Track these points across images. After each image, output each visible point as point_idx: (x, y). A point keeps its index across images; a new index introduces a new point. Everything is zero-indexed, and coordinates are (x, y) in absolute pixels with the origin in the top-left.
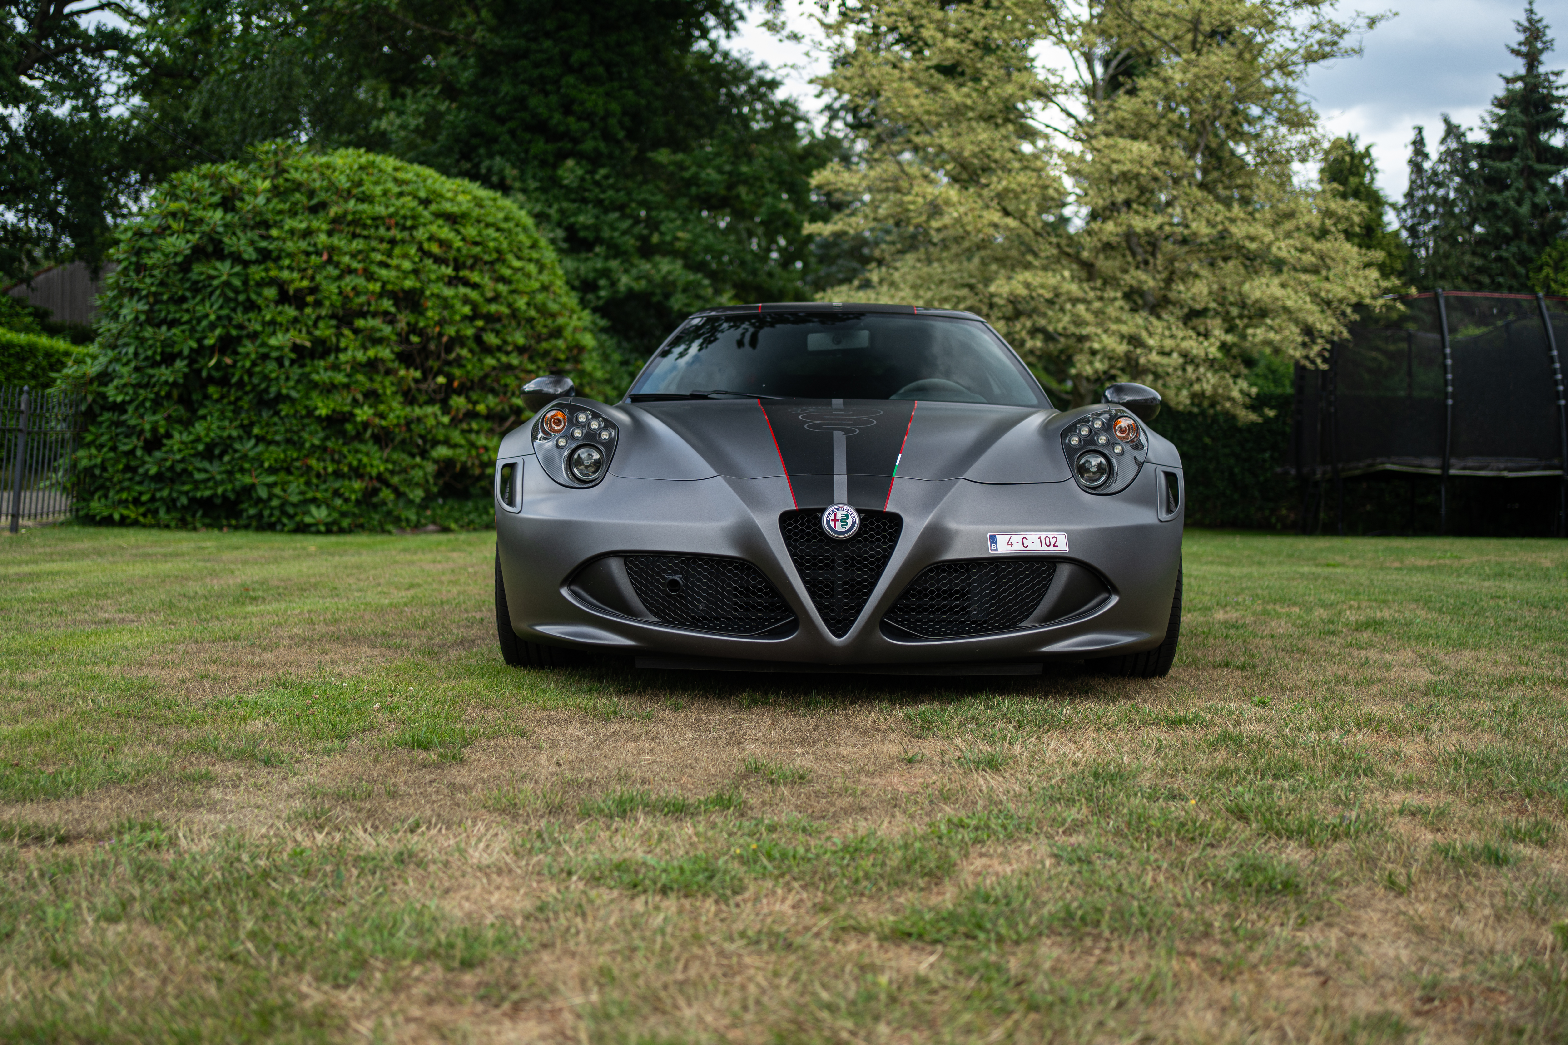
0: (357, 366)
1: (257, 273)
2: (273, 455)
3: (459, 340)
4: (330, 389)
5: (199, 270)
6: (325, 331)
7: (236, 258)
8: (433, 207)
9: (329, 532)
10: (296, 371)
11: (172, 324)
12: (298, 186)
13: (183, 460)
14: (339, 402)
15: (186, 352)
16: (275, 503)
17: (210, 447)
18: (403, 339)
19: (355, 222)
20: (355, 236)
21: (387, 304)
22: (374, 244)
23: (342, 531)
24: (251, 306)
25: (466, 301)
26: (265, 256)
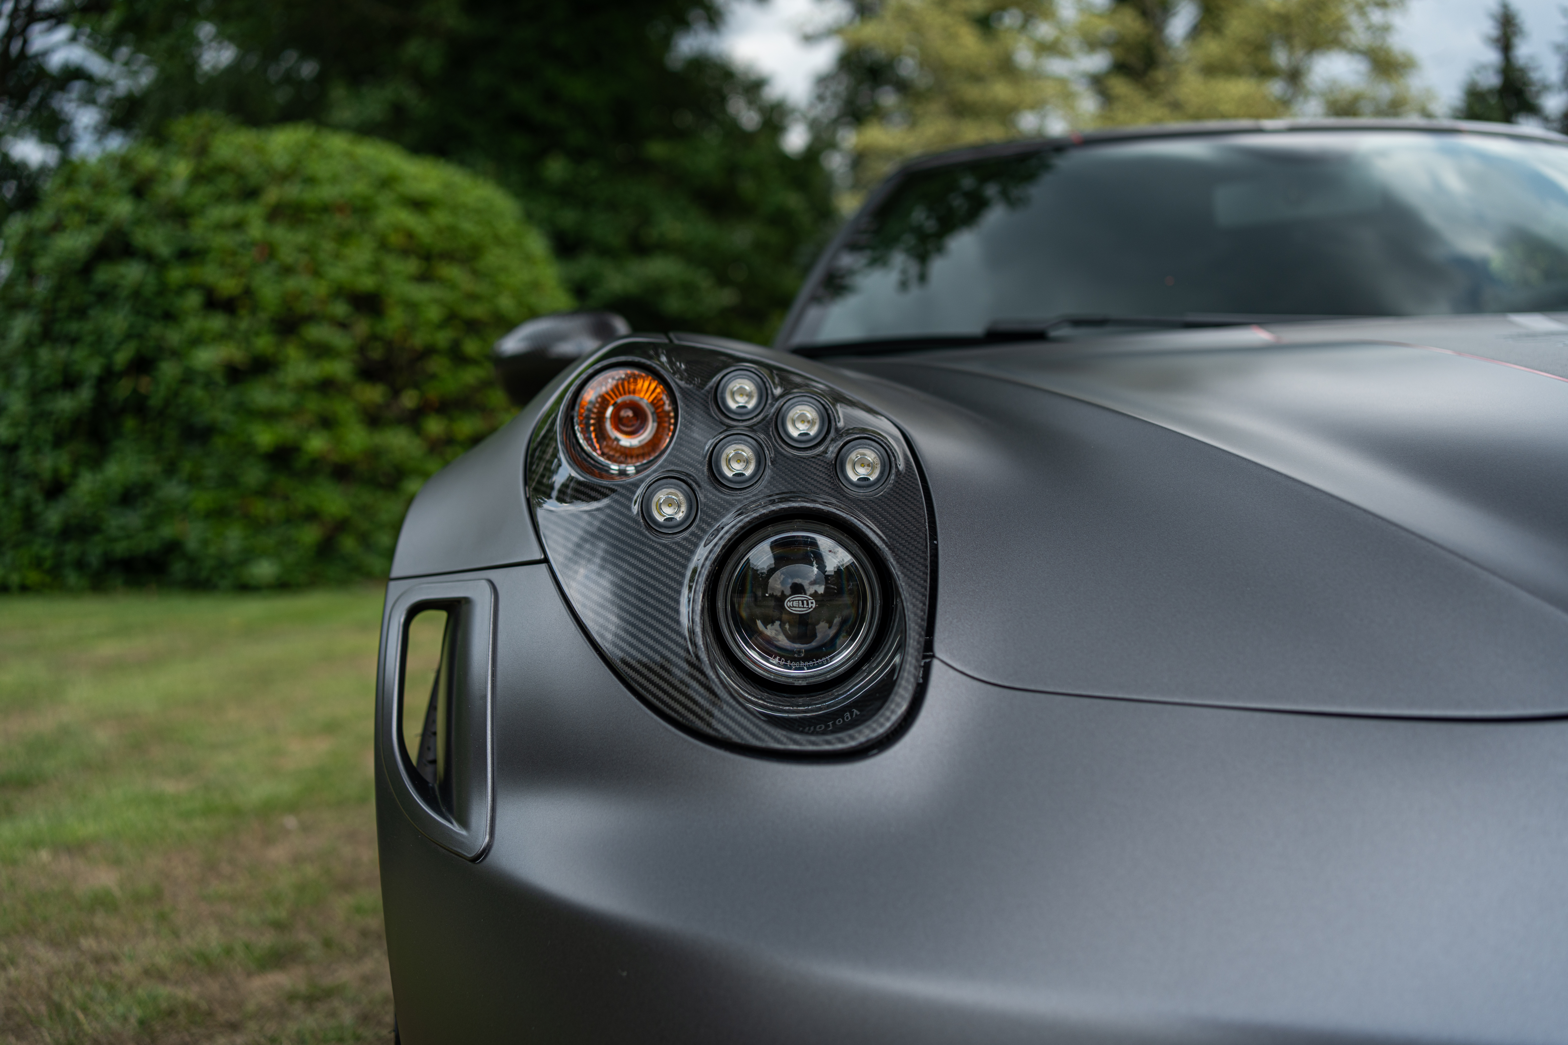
0: (304, 388)
2: (203, 500)
3: (429, 351)
4: (271, 416)
5: (103, 275)
6: (264, 343)
7: (149, 257)
8: (394, 190)
10: (230, 397)
11: (74, 341)
12: (222, 169)
18: (362, 349)
21: (340, 309)
24: (170, 317)
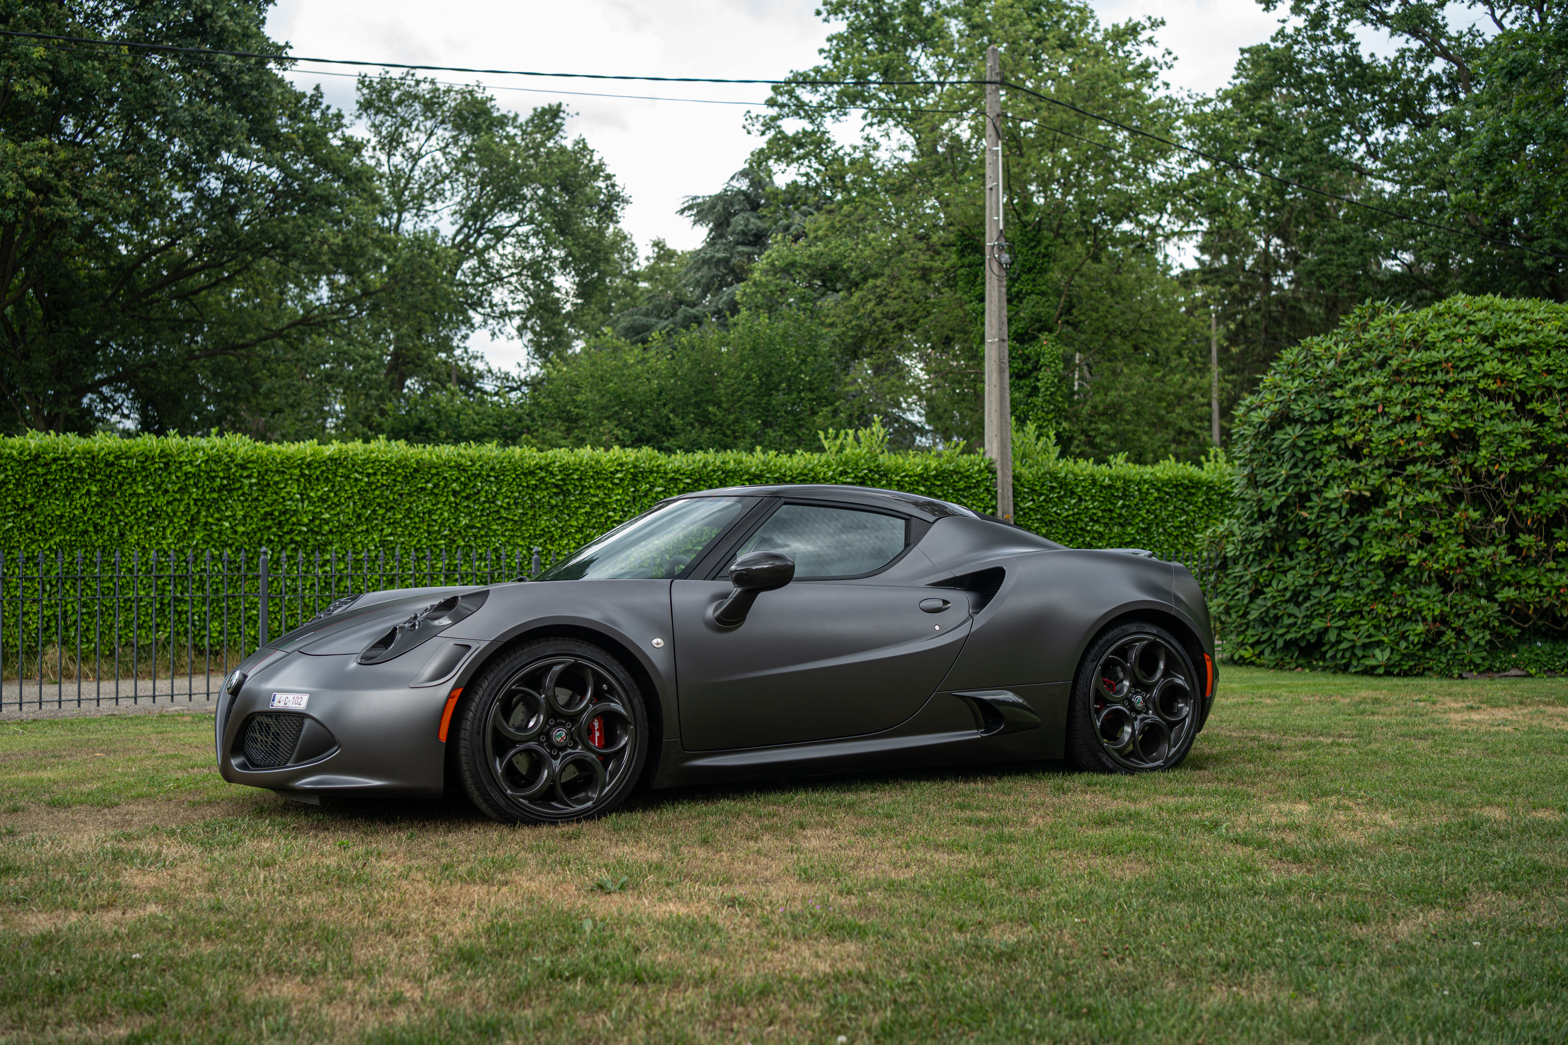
0: (1408, 512)
1: (1321, 431)
4: (1386, 536)
6: (1380, 480)
8: (1499, 344)
9: (1388, 673)
13: (1274, 606)
14: (1396, 547)
15: (1274, 510)
16: (1344, 645)
17: (1296, 594)
19: (1413, 371)
20: (1413, 385)
21: (1435, 448)
22: (1430, 389)
23: (1405, 674)
24: (1317, 464)
25: (1526, 435)
26: (1331, 417)
